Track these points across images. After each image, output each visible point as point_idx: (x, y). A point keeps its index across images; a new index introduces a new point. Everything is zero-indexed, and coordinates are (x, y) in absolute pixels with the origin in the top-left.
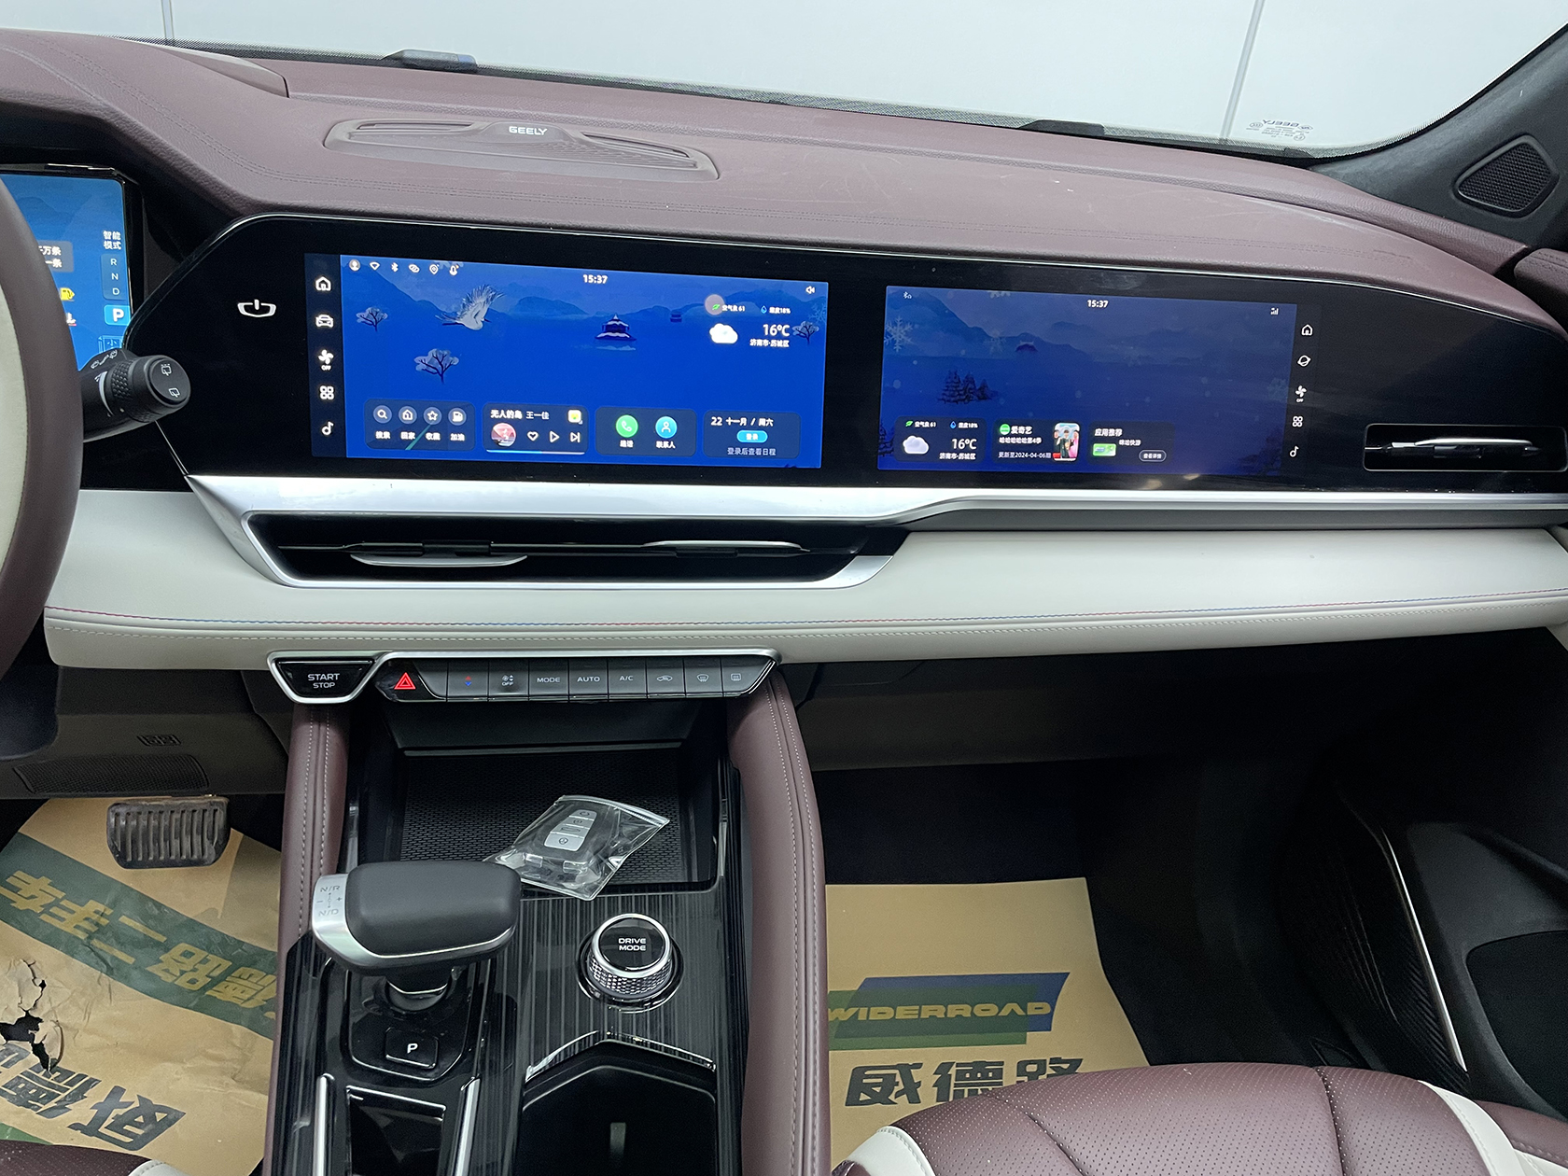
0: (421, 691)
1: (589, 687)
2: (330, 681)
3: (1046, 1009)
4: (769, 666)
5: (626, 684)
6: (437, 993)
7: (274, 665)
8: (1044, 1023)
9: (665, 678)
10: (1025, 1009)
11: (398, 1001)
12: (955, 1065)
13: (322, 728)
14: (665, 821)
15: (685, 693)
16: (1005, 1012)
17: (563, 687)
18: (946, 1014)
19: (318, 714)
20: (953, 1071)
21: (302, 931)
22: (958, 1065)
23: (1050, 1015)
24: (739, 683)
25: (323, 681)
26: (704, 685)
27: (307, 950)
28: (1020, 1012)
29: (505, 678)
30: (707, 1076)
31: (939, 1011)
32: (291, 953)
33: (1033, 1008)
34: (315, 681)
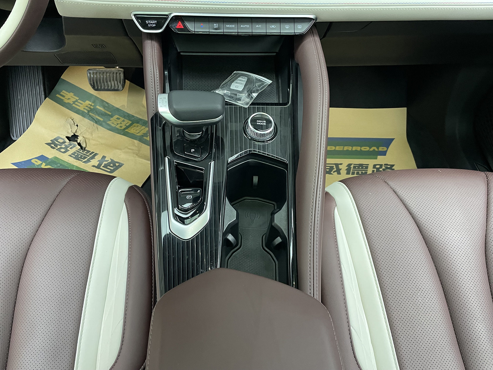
0: (186, 29)
1: (245, 29)
2: (154, 24)
3: (385, 149)
4: (312, 22)
5: (259, 28)
6: (199, 134)
7: (134, 16)
8: (384, 153)
9: (273, 26)
10: (378, 149)
11: (187, 136)
12: (353, 164)
13: (153, 42)
14: (271, 82)
15: (280, 33)
16: (371, 149)
17: (236, 29)
18: (352, 149)
19: (151, 36)
20: (352, 166)
21: (154, 112)
22: (354, 164)
23: (387, 151)
24: (301, 28)
25: (151, 24)
26: (287, 29)
27: (157, 118)
28: (377, 150)
29: (215, 25)
30: (285, 165)
31: (350, 148)
32: (152, 119)
33: (381, 149)
34: (149, 24)
